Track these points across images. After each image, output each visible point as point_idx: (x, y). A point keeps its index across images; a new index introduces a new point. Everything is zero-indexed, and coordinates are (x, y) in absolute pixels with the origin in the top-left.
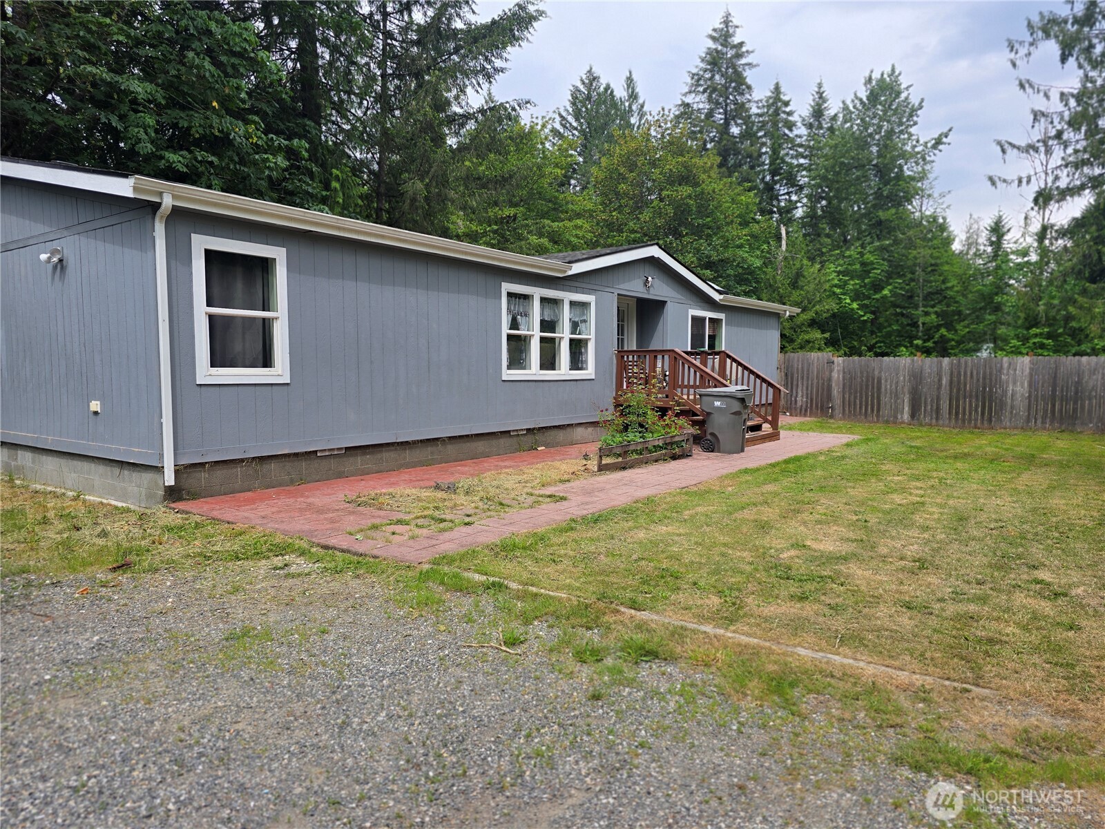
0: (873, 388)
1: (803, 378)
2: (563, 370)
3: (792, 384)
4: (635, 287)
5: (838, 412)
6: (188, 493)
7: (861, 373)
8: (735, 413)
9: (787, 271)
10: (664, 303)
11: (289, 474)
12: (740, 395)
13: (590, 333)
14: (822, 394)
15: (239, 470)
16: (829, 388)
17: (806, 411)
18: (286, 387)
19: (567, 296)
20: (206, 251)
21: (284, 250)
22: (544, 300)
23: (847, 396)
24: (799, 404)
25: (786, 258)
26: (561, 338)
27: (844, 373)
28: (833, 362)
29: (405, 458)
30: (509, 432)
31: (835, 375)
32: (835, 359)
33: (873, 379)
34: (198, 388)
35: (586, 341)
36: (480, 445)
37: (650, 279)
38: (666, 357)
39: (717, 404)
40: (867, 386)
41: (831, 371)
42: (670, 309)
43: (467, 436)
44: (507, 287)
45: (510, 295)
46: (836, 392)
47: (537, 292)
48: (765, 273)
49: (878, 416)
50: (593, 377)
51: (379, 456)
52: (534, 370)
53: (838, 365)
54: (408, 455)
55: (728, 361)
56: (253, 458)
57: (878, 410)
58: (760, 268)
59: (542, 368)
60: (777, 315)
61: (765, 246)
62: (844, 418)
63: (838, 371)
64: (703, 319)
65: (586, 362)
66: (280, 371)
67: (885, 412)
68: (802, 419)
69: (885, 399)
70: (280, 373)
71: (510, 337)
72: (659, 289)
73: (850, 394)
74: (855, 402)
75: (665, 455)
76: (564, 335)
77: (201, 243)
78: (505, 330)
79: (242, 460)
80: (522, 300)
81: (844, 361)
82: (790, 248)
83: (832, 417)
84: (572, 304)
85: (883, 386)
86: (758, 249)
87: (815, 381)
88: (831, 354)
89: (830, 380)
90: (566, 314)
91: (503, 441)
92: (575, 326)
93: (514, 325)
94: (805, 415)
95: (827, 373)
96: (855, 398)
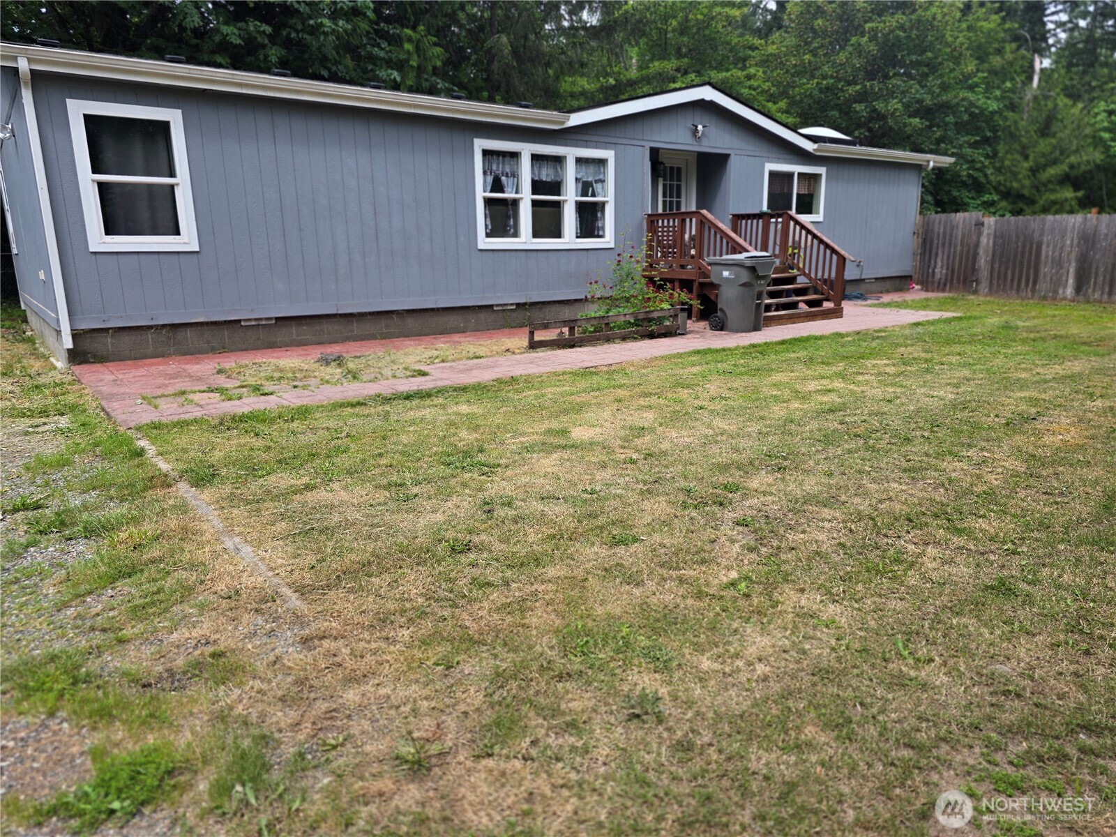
0: (1030, 254)
1: (944, 244)
2: (569, 237)
3: (930, 252)
4: (676, 138)
5: (984, 287)
6: (95, 356)
7: (1017, 236)
8: (744, 285)
9: (1035, 114)
10: (725, 157)
11: (208, 342)
12: (749, 263)
13: (608, 195)
14: (966, 266)
15: (150, 336)
16: (976, 254)
17: (945, 285)
18: (195, 255)
19: (571, 153)
20: (86, 116)
21: (180, 111)
22: (536, 158)
23: (996, 266)
24: (938, 276)
25: (1035, 98)
26: (565, 201)
27: (995, 237)
28: (982, 224)
29: (352, 331)
30: (492, 306)
31: (984, 240)
32: (986, 220)
33: (1031, 245)
34: (93, 256)
35: (603, 204)
36: (452, 320)
37: (700, 127)
38: (694, 220)
39: (726, 274)
40: (1023, 253)
41: (980, 234)
42: (734, 165)
43: (432, 310)
44: (480, 144)
45: (486, 153)
46: (983, 261)
47: (526, 149)
48: (1006, 118)
49: (1033, 290)
50: (613, 246)
51: (317, 328)
52: (525, 238)
53: (989, 227)
54: (356, 327)
55: (792, 223)
56: (164, 326)
57: (1035, 283)
58: (999, 112)
59: (536, 234)
60: (918, 168)
61: (1008, 84)
62: (991, 291)
63: (989, 235)
64: (791, 175)
65: (603, 228)
66: (187, 239)
67: (1043, 286)
68: (941, 295)
69: (1045, 269)
70: (186, 240)
71: (489, 202)
72: (716, 139)
73: (1001, 262)
74: (1006, 273)
75: (637, 332)
76: (570, 197)
77: (78, 109)
78: (481, 192)
79: (150, 327)
80: (507, 159)
81: (996, 222)
82: (1044, 84)
83: (975, 292)
84: (579, 161)
85: (1043, 253)
86: (998, 88)
87: (959, 248)
88: (980, 214)
89: (977, 246)
90: (570, 173)
91: (483, 316)
92: (586, 187)
93: (497, 186)
94: (944, 290)
95: (974, 238)
96: (1007, 268)
